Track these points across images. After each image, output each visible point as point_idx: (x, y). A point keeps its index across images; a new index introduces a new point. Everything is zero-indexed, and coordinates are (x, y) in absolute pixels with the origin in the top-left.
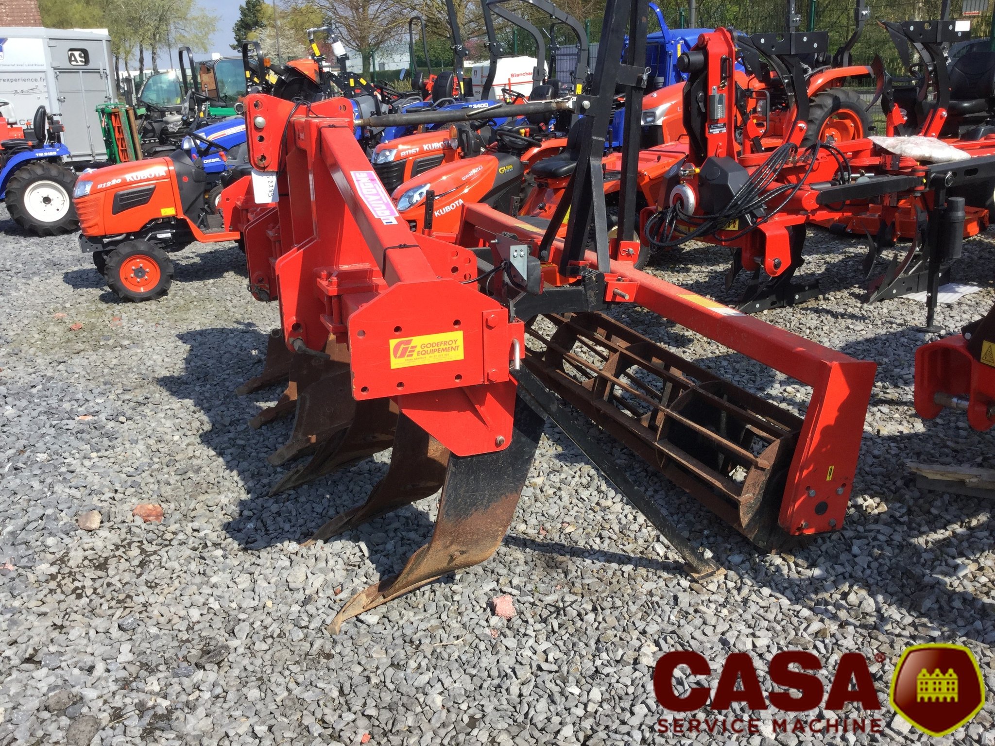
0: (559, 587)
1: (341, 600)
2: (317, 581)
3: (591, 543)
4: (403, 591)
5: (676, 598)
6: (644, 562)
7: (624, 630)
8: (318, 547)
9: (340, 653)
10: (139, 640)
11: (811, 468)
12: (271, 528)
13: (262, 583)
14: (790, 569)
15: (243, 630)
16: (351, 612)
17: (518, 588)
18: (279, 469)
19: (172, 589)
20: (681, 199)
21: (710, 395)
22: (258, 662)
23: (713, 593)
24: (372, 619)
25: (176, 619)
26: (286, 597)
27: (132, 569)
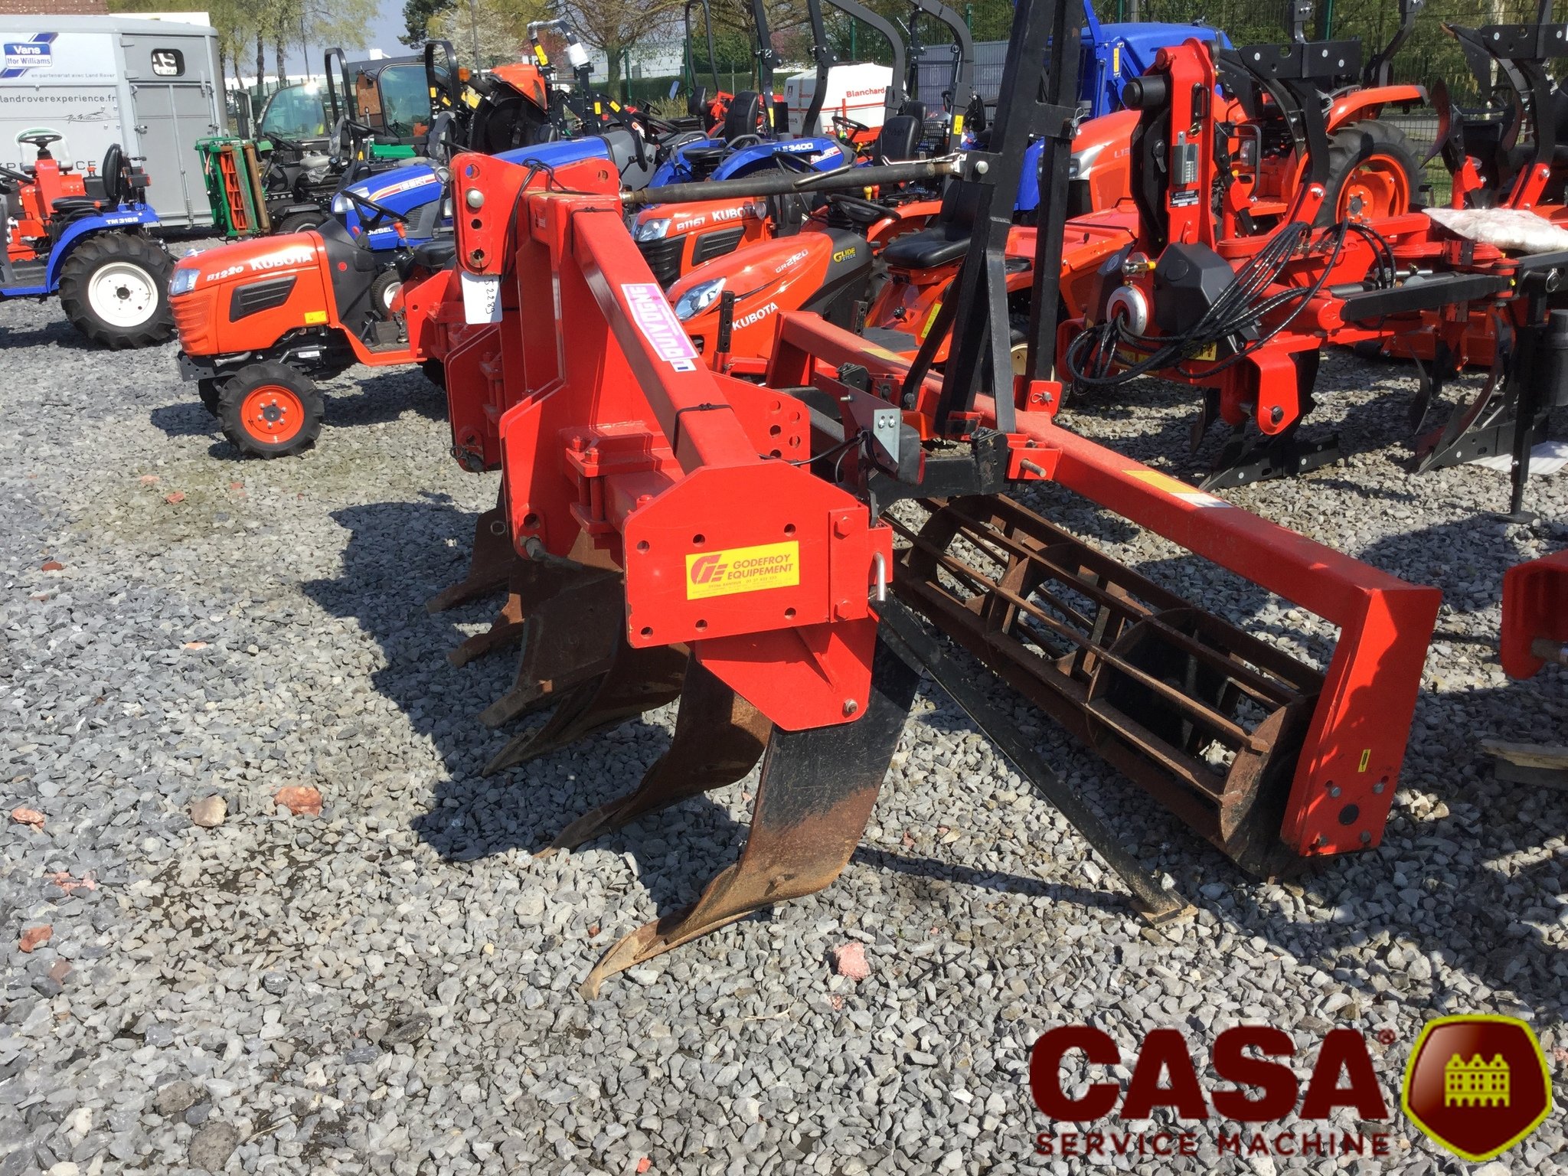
0: (936, 930)
1: (599, 945)
2: (562, 914)
3: (985, 860)
4: (695, 933)
5: (1118, 952)
6: (1067, 892)
7: (1038, 1002)
8: (562, 860)
9: (600, 1030)
10: (292, 1004)
11: (1333, 753)
12: (488, 827)
13: (477, 916)
14: (1297, 907)
15: (450, 989)
16: (615, 965)
17: (871, 930)
18: (497, 733)
19: (339, 923)
20: (1125, 310)
21: (1175, 632)
22: (475, 1041)
23: (1177, 945)
24: (648, 976)
25: (347, 972)
26: (515, 939)
27: (277, 889)
